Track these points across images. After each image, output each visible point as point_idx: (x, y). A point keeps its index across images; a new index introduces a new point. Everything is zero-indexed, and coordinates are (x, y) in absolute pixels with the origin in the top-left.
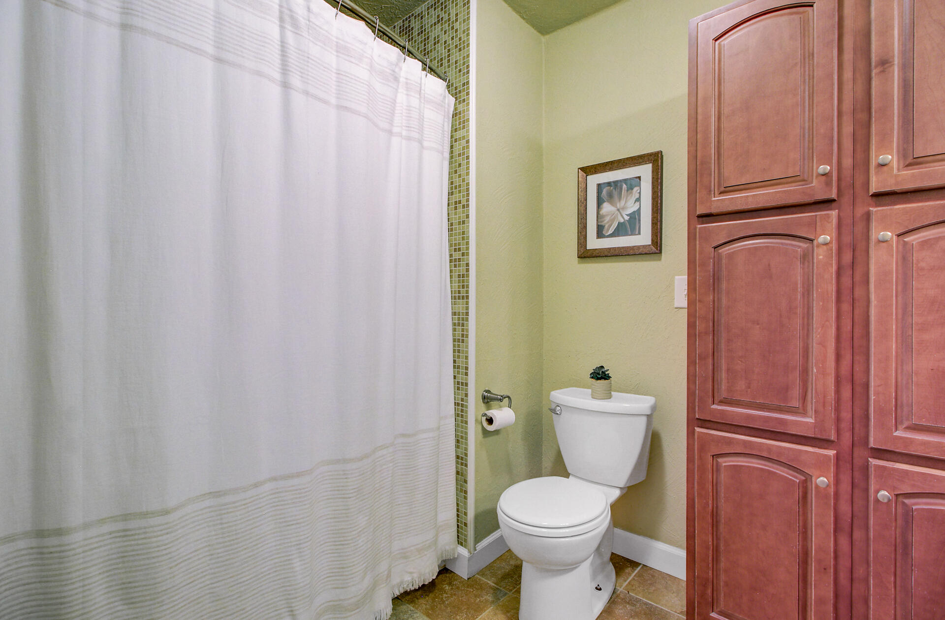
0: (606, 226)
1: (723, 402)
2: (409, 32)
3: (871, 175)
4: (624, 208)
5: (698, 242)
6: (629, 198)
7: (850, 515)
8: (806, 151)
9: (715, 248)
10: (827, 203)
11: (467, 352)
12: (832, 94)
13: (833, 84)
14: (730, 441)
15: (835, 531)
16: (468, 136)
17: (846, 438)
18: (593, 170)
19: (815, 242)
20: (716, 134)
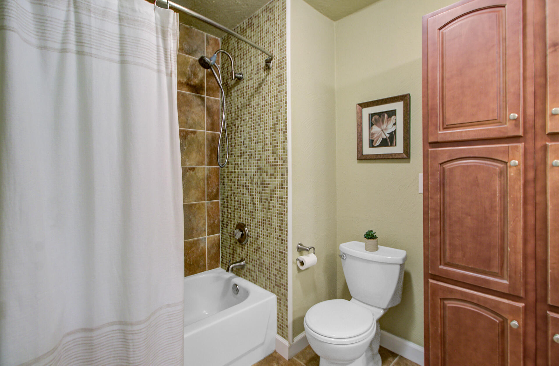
0: (375, 140)
1: (446, 264)
2: (252, 26)
3: (547, 121)
4: (386, 129)
5: (429, 160)
6: (389, 122)
7: (534, 348)
8: (501, 103)
9: (441, 164)
10: (516, 138)
11: (287, 221)
12: (519, 66)
13: (519, 59)
14: (451, 291)
15: (524, 357)
16: (286, 89)
17: (531, 296)
18: (366, 105)
19: (508, 164)
20: (441, 90)
